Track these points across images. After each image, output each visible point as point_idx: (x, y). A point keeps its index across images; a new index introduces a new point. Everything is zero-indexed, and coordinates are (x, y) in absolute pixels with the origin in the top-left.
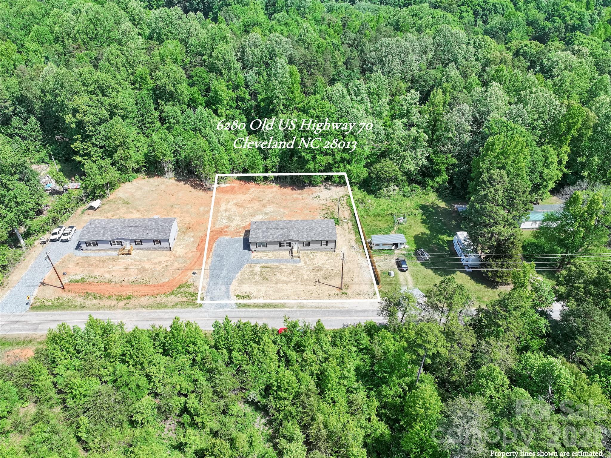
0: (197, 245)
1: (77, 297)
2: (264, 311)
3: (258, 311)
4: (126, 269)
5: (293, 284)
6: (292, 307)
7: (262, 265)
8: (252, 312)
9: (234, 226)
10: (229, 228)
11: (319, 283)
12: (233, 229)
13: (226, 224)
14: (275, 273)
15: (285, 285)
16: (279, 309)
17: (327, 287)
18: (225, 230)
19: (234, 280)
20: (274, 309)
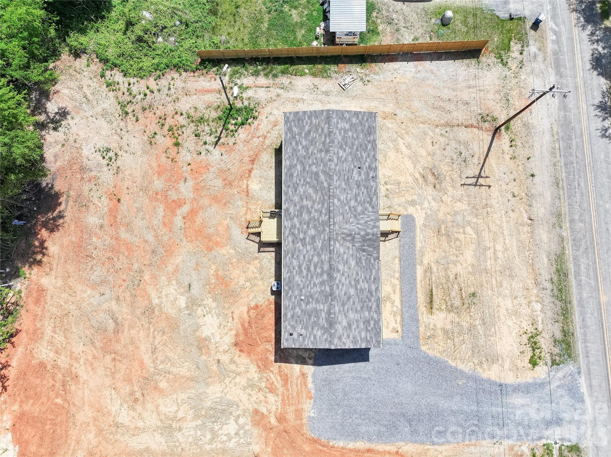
2: (581, 301)
3: (583, 314)
5: (486, 235)
6: (562, 239)
7: (422, 308)
8: (585, 326)
9: (256, 396)
10: (264, 410)
11: (479, 176)
12: (271, 398)
13: (241, 421)
14: (452, 277)
15: (490, 253)
16: (571, 266)
17: (492, 160)
18: (273, 420)
19: (485, 376)
20: (571, 277)
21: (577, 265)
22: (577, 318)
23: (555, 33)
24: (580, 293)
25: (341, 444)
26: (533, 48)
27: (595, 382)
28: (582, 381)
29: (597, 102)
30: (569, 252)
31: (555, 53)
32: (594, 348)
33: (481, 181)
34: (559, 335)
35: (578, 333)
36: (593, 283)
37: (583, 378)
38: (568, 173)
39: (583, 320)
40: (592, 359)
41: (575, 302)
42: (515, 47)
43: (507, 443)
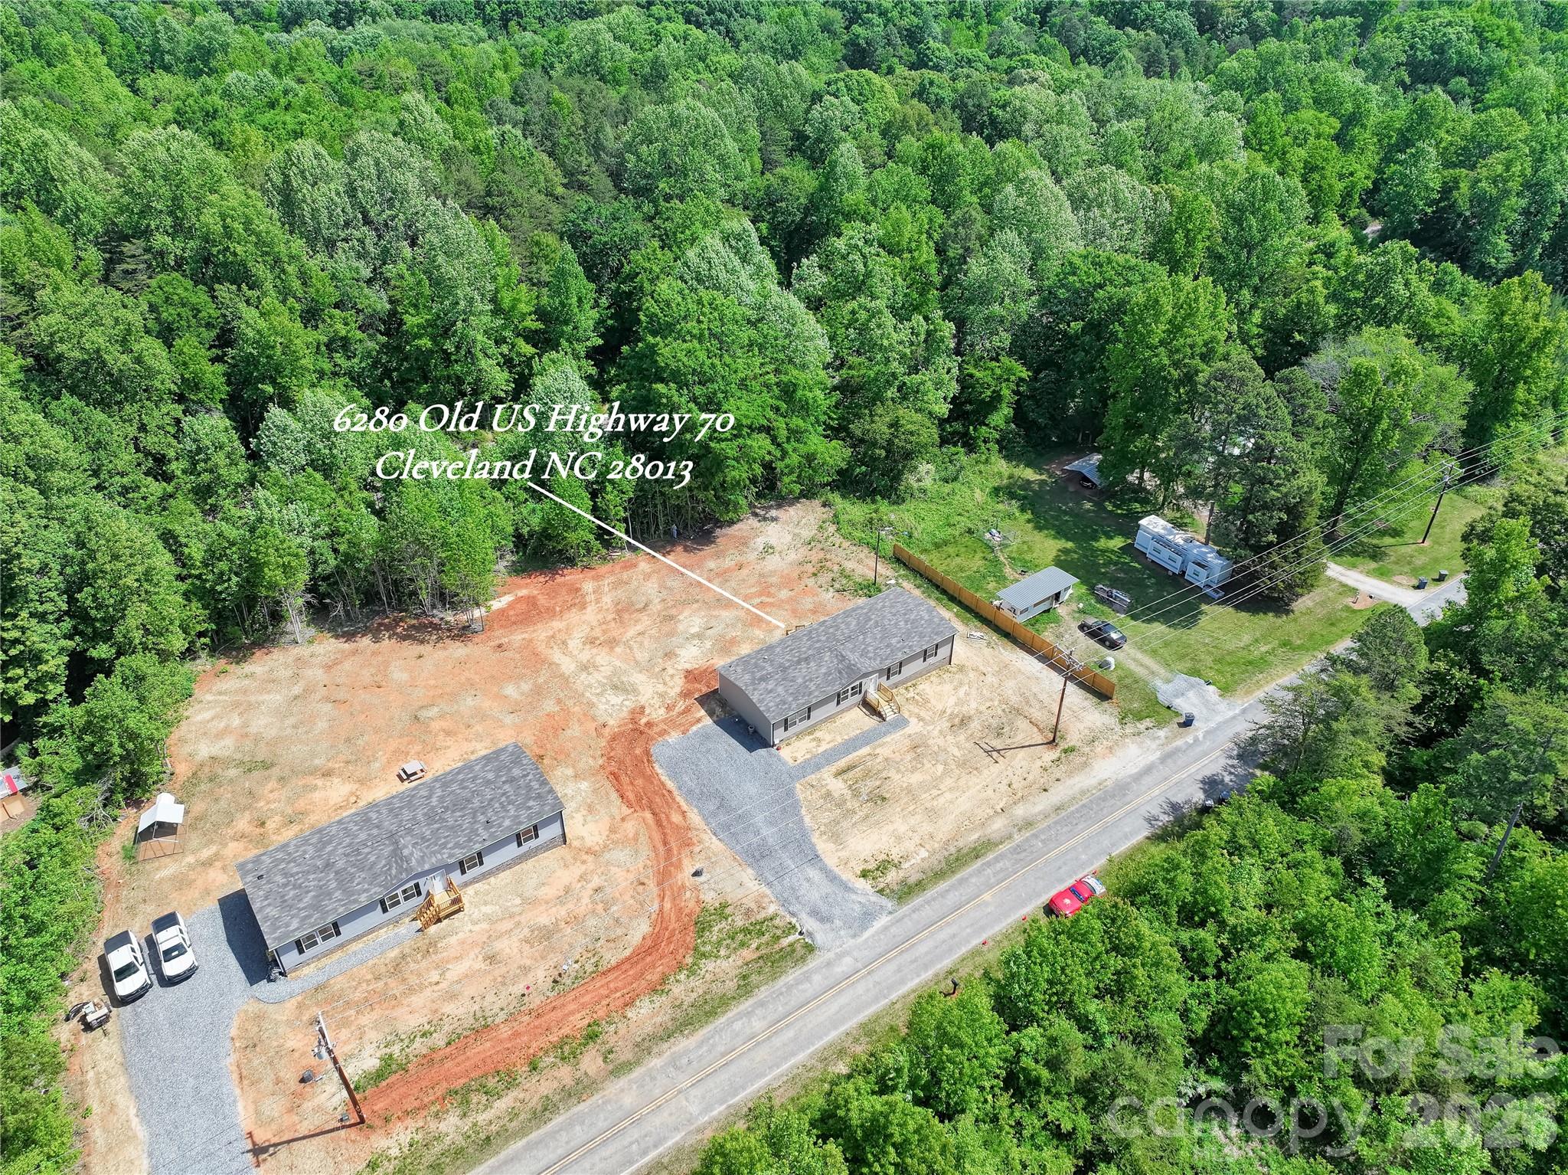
0: (614, 796)
1: (433, 1125)
2: (965, 880)
3: (953, 887)
4: (491, 959)
5: (949, 781)
6: (1010, 837)
7: (833, 768)
8: (942, 895)
9: (656, 702)
10: (647, 711)
11: (998, 751)
12: (662, 711)
13: (627, 703)
14: (884, 775)
15: (935, 792)
16: (990, 856)
17: (1022, 753)
18: (644, 721)
19: (814, 840)
20: (979, 863)
21: (997, 860)
22: (943, 885)
23: (1196, 740)
24: (971, 875)
25: (660, 771)
26: (1162, 733)
27: (893, 930)
28: (884, 920)
29: (1174, 800)
30: (1002, 848)
31: (1178, 750)
32: (928, 913)
33: (995, 754)
34: (912, 880)
35: (930, 893)
36: (993, 880)
37: (889, 918)
38: (1077, 810)
39: (947, 891)
40: (915, 916)
41: (958, 876)
42: (1148, 722)
43: (765, 889)
